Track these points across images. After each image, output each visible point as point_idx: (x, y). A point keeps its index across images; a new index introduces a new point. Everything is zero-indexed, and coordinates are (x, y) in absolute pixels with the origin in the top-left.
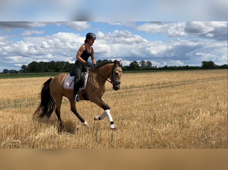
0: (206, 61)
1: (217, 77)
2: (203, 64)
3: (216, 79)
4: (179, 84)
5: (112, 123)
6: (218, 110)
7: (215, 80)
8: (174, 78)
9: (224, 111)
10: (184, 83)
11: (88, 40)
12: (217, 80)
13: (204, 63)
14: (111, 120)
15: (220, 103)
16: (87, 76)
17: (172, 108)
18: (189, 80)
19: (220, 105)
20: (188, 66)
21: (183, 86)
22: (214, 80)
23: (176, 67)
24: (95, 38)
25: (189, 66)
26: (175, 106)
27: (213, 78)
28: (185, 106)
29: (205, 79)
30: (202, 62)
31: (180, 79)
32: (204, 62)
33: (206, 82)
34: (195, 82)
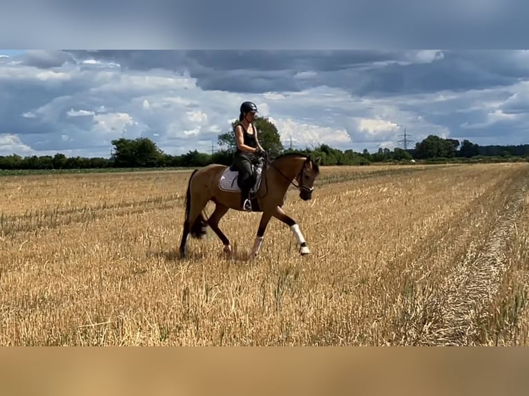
0: (126, 139)
1: (171, 199)
2: (118, 149)
3: (170, 203)
4: (33, 222)
5: (303, 245)
6: (185, 317)
7: (166, 207)
8: (14, 199)
9: (207, 322)
10: (52, 219)
11: (244, 114)
12: (172, 207)
13: (122, 144)
14: (303, 240)
15: (192, 290)
16: (260, 170)
17: (18, 315)
18: (70, 208)
19: (192, 300)
20: (62, 156)
21: (50, 233)
22: (160, 208)
23: (16, 158)
24: (256, 110)
25: (67, 157)
26: (26, 310)
27: (158, 200)
28: (66, 306)
29: (128, 205)
30: (114, 143)
31: (37, 205)
32: (122, 141)
33: (136, 215)
34: (94, 216)
